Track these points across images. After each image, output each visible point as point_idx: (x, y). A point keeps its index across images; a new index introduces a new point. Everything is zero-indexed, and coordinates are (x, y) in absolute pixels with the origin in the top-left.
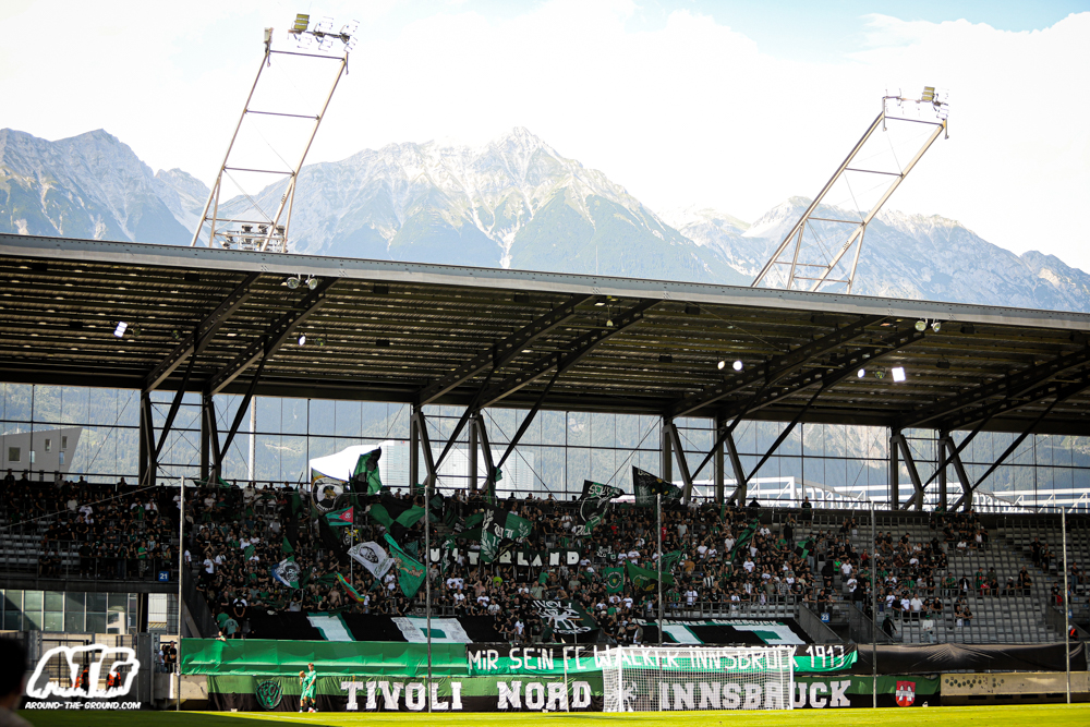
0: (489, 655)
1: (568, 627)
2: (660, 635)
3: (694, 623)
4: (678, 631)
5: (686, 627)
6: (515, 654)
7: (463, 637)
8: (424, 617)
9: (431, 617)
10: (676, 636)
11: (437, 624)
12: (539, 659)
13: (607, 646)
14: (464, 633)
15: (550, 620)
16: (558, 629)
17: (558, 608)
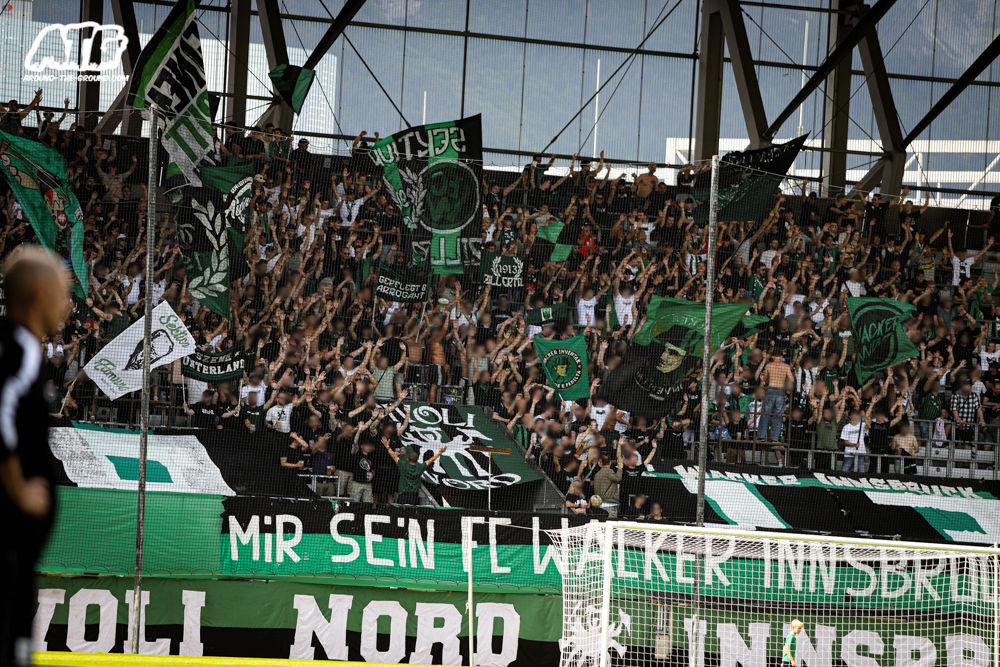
0: (280, 528)
1: (465, 472)
4: (731, 493)
5: (747, 485)
6: (344, 528)
12: (401, 542)
13: (565, 521)
14: (214, 471)
15: (423, 451)
16: (441, 476)
17: (441, 425)
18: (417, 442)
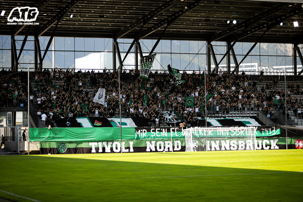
0: (143, 131)
1: (172, 120)
2: (206, 123)
3: (219, 119)
4: (213, 121)
5: (216, 119)
6: (153, 131)
7: (134, 125)
8: (119, 118)
9: (122, 118)
10: (213, 123)
11: (124, 120)
12: (162, 132)
13: (187, 128)
14: (134, 123)
15: (166, 118)
16: (169, 121)
17: (169, 113)
18: (165, 116)
